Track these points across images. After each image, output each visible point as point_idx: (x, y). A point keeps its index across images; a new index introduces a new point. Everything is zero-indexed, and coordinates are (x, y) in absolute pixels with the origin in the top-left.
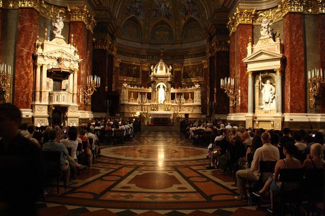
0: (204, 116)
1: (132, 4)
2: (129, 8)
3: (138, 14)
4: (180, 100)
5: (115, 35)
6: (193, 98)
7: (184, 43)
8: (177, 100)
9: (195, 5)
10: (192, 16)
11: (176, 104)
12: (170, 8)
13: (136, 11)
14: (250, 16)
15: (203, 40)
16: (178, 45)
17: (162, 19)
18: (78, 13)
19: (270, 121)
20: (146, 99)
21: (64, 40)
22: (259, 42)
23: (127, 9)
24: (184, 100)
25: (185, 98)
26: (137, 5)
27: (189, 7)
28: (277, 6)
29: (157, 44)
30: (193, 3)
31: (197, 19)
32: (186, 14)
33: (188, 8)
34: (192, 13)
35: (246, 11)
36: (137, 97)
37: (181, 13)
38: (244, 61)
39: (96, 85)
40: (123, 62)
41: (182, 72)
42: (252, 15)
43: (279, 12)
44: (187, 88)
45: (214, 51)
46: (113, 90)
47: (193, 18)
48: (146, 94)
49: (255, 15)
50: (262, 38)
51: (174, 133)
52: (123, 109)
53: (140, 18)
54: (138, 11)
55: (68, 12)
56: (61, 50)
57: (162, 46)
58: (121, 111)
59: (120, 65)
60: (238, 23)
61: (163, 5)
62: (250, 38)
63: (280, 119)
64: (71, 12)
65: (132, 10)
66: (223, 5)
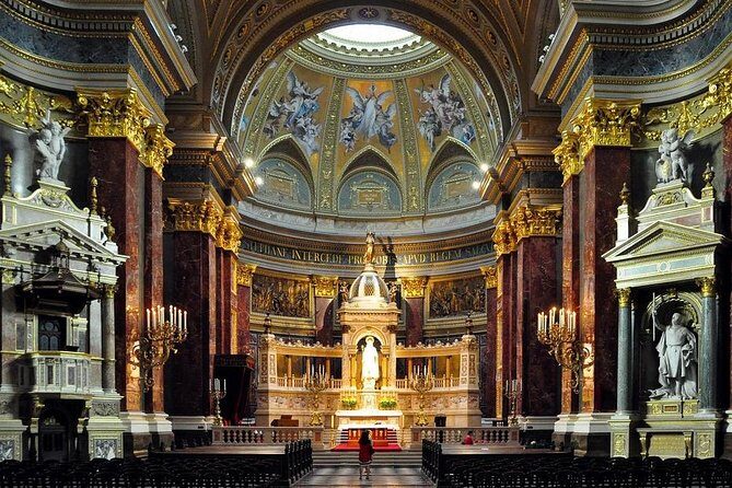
0: (486, 423)
1: (281, 101)
2: (274, 113)
3: (302, 132)
4: (422, 378)
5: (233, 189)
6: (455, 372)
7: (431, 217)
8: (413, 379)
9: (461, 105)
10: (454, 139)
11: (410, 390)
12: (392, 114)
13: (295, 122)
14: (626, 122)
15: (483, 207)
16: (416, 222)
17: (369, 147)
18: (111, 111)
19: (681, 433)
20: (327, 376)
21: (68, 193)
22: (652, 201)
23: (270, 117)
24: (433, 378)
25: (434, 372)
26: (296, 106)
27: (445, 110)
28: (707, 89)
29: (356, 220)
30: (454, 100)
31: (469, 149)
32: (437, 133)
33: (441, 114)
34: (452, 130)
35: (613, 105)
36: (304, 371)
37: (422, 130)
38: (608, 260)
39: (176, 335)
40: (261, 273)
41: (427, 300)
42: (630, 119)
43: (710, 107)
44: (439, 344)
45: (514, 236)
46: (234, 351)
47: (455, 144)
48: (328, 362)
49: (639, 119)
50: (660, 187)
51: (406, 471)
52: (264, 404)
53: (307, 145)
54: (302, 122)
55: (80, 108)
56: (57, 226)
57: (370, 228)
58: (258, 411)
59: (254, 282)
60: (591, 144)
61: (371, 105)
62: (624, 190)
63: (713, 426)
64: (89, 108)
65: (284, 118)
66: (544, 95)
